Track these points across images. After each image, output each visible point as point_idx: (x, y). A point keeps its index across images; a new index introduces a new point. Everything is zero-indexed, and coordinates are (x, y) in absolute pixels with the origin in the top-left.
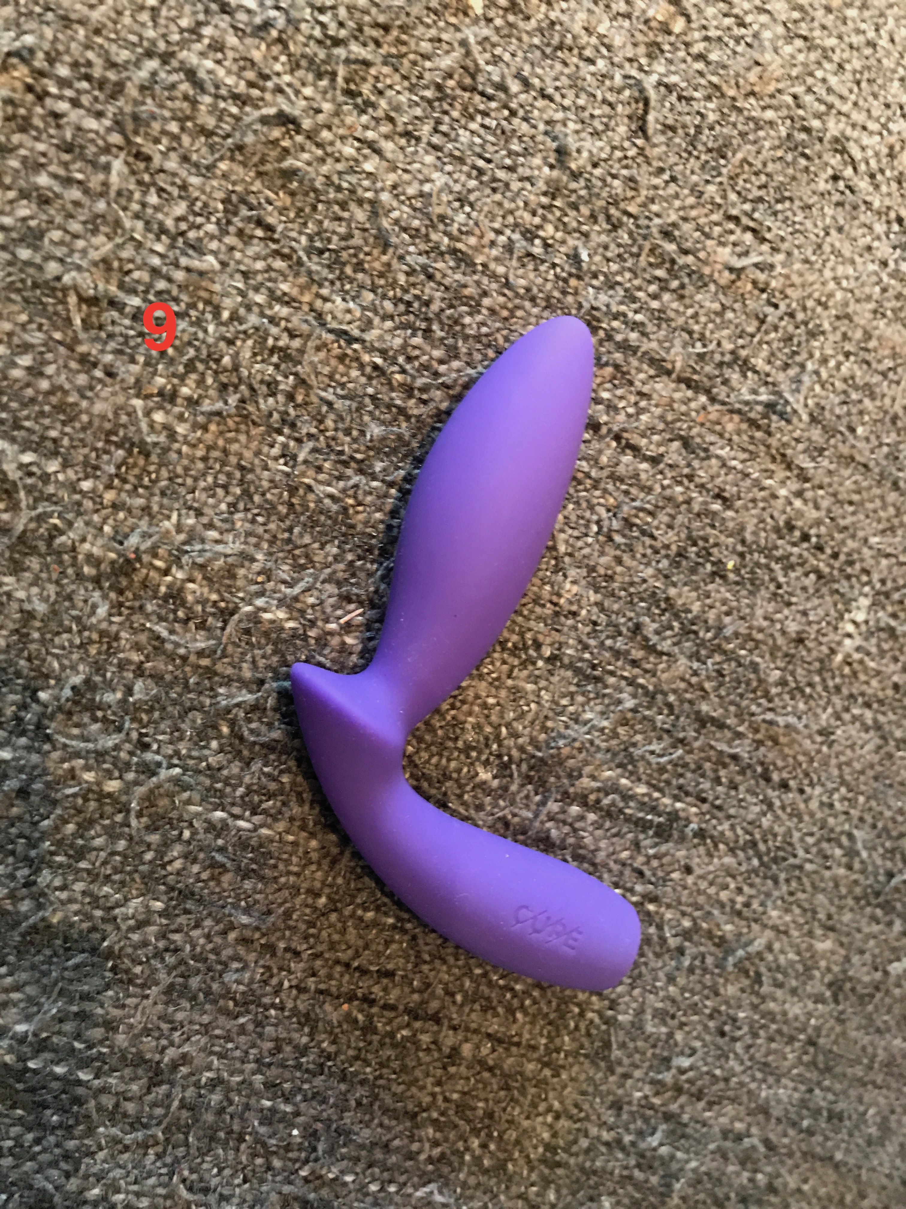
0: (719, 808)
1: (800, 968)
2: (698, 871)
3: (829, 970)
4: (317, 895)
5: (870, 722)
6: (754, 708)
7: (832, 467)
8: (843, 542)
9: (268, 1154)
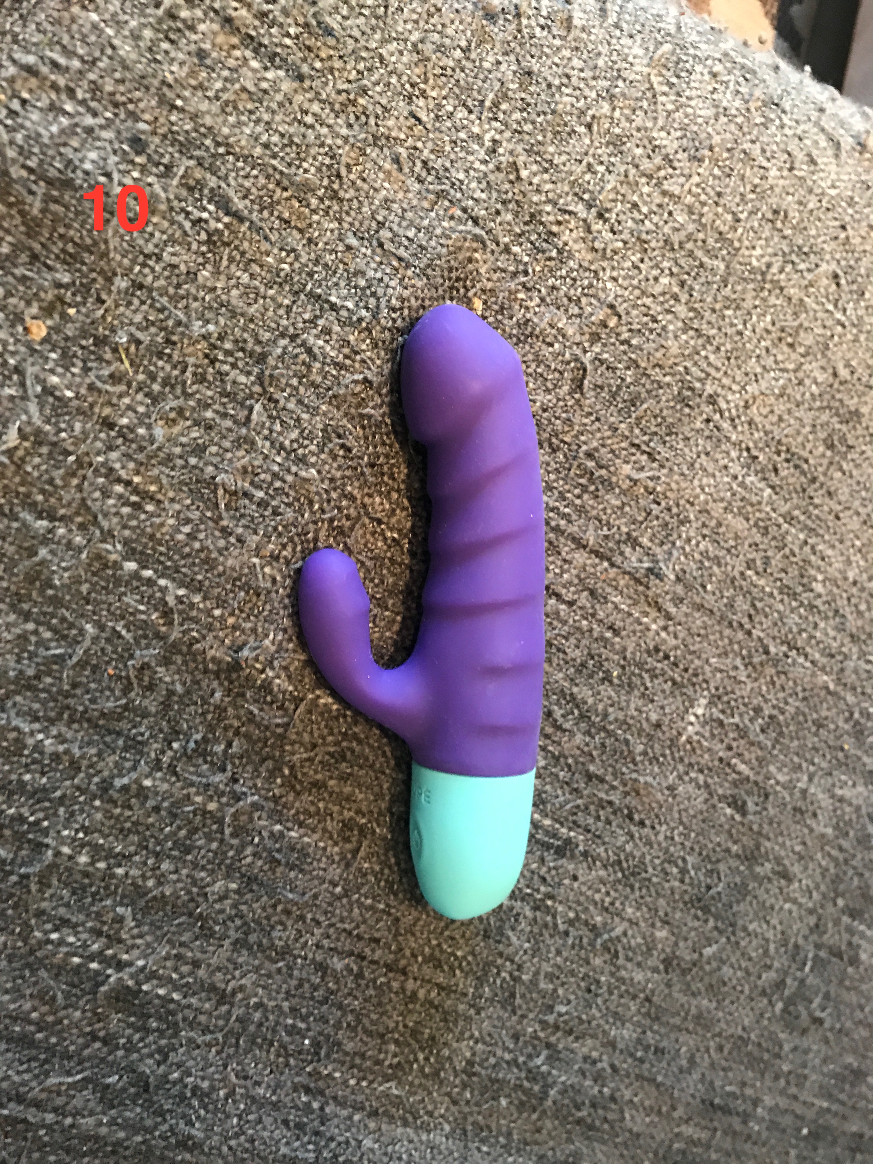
0: (599, 837)
1: (644, 948)
2: (581, 879)
3: (663, 950)
4: (335, 885)
5: (701, 782)
6: (624, 769)
7: (689, 611)
8: (692, 662)
9: (287, 1055)
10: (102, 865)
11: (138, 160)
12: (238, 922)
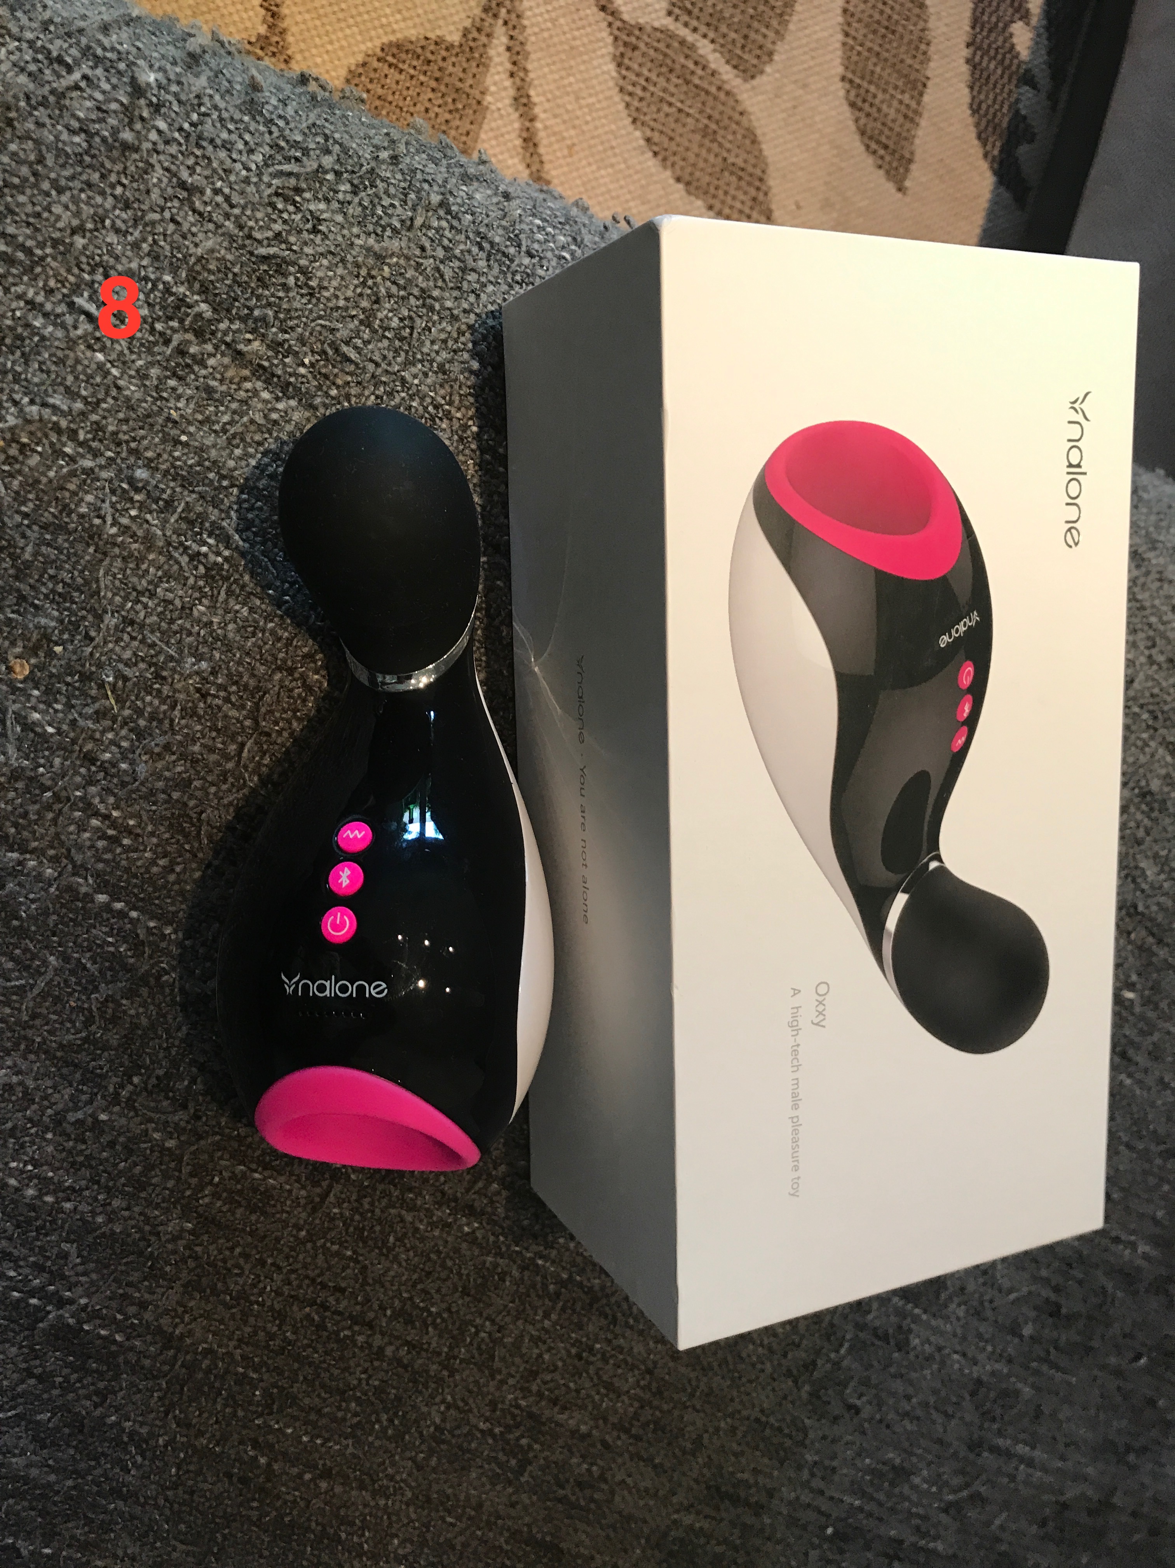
10: (49, 1199)
11: (137, 497)
12: (191, 1263)
